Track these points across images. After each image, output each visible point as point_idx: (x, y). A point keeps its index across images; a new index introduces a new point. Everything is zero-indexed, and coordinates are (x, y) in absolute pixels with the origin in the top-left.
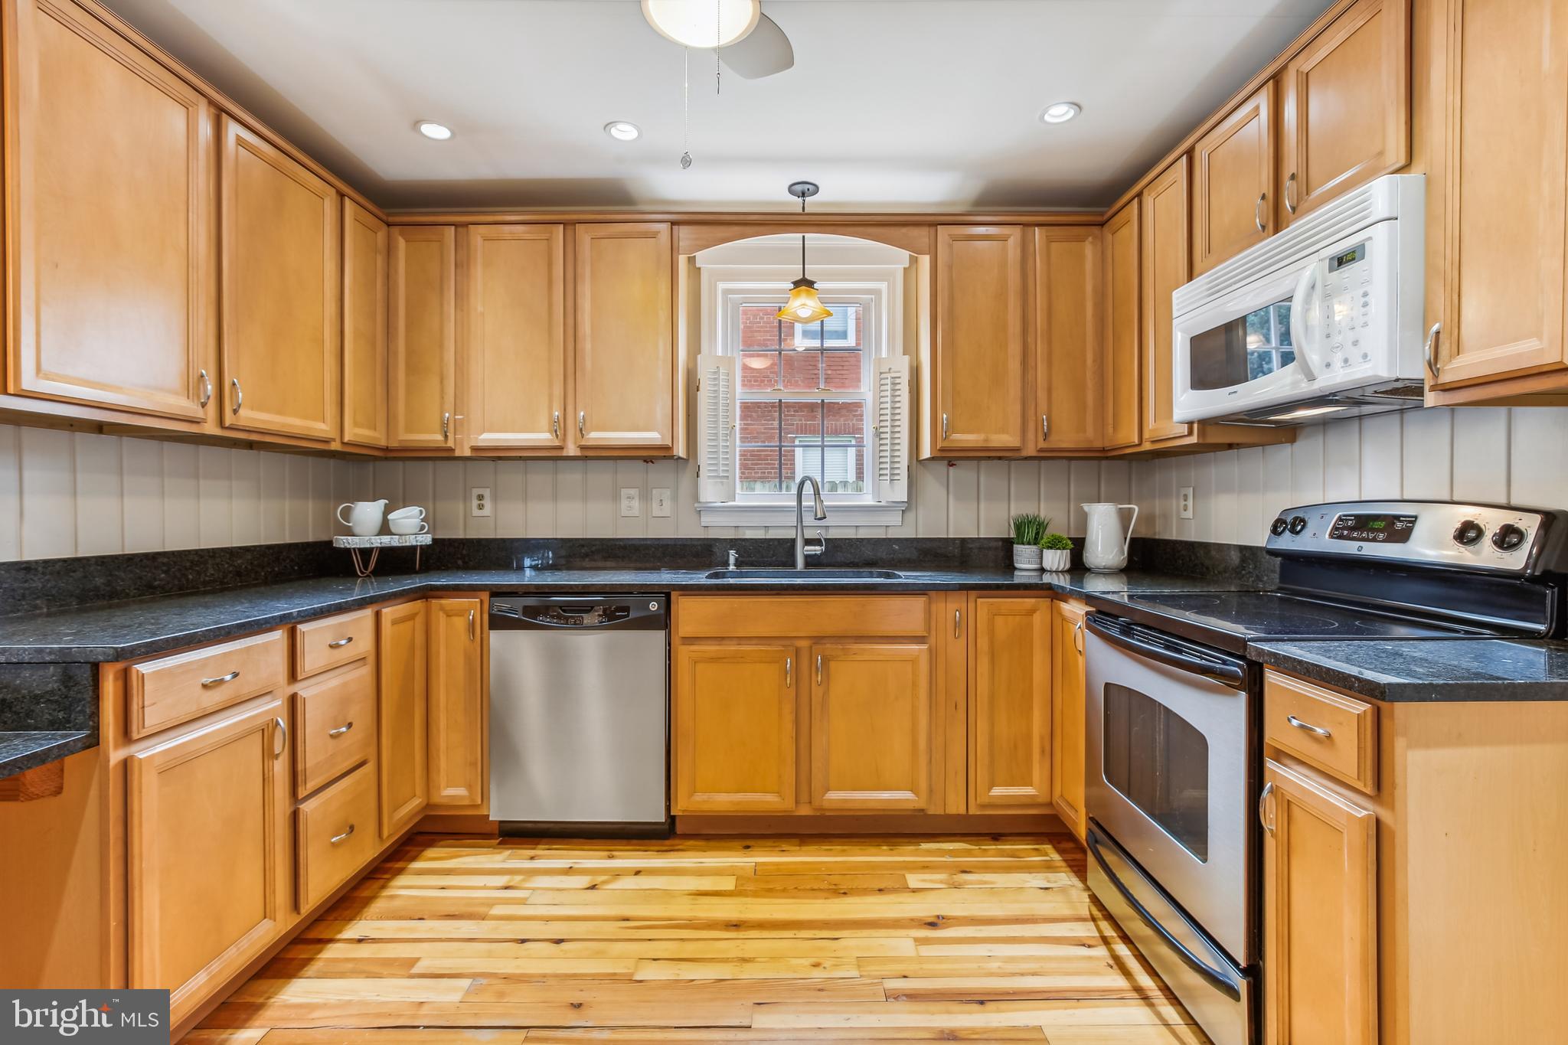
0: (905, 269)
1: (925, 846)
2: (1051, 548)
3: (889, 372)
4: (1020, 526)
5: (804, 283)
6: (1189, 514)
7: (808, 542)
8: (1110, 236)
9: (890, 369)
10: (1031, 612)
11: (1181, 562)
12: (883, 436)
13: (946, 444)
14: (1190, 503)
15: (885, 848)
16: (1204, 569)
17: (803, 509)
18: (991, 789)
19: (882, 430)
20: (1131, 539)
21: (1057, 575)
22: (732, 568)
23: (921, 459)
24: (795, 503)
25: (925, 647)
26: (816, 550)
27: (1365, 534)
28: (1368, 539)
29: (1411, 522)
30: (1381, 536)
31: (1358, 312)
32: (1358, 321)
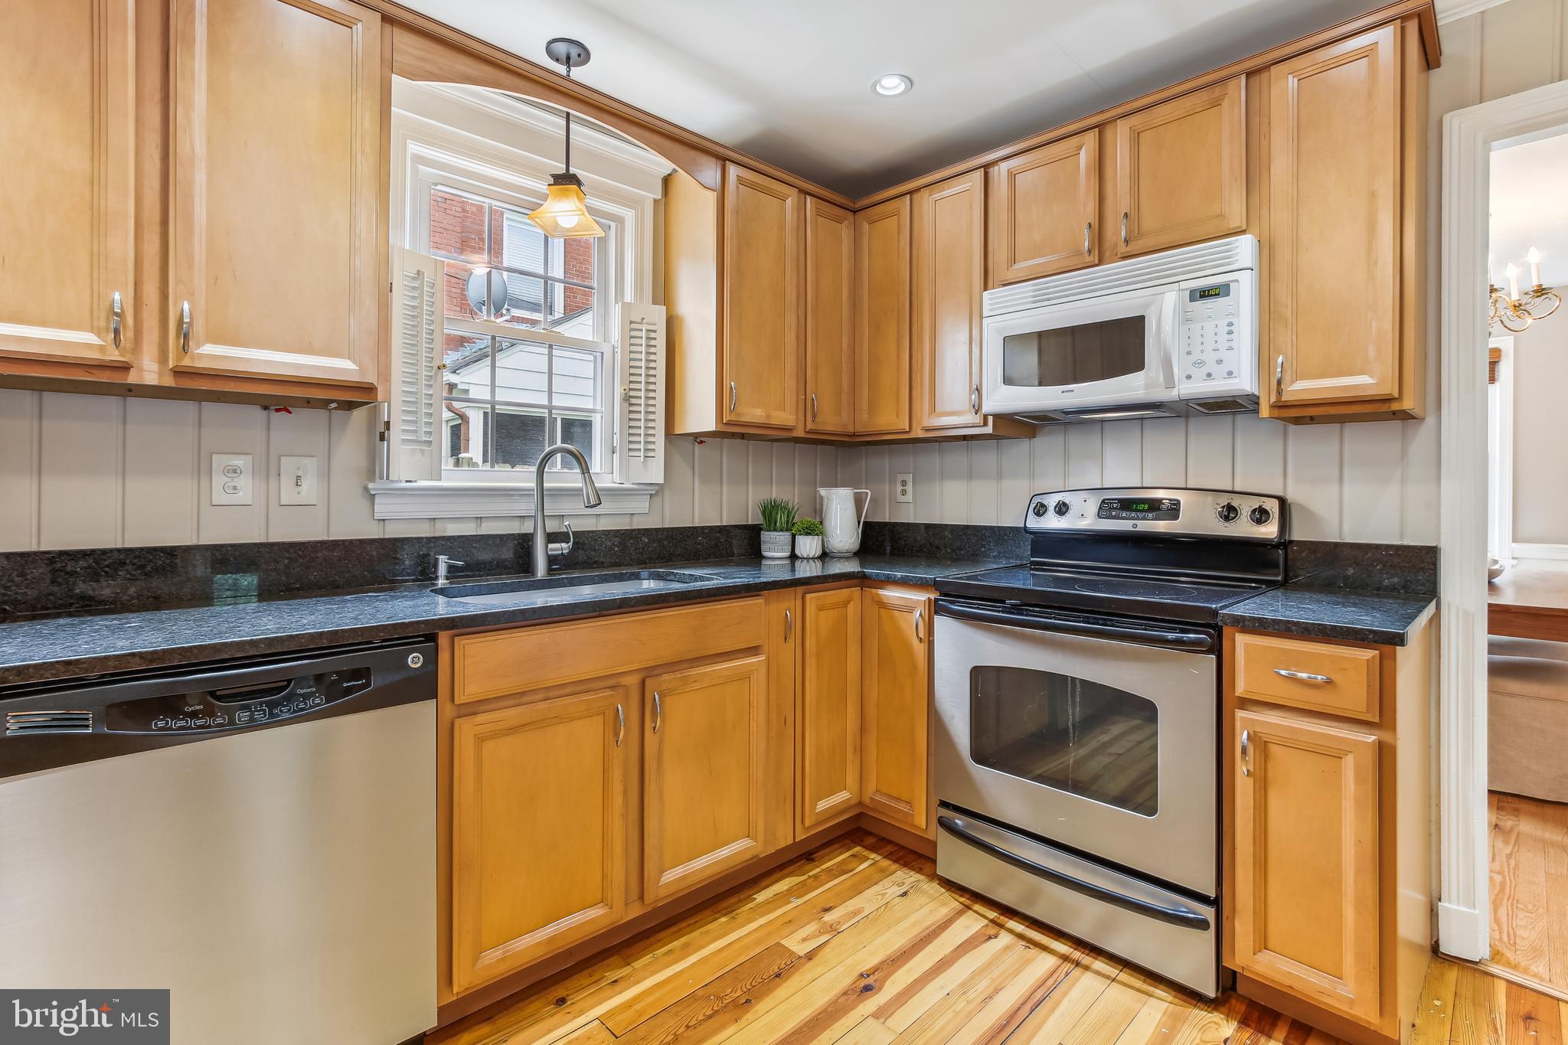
0: (655, 201)
1: (761, 897)
2: (808, 534)
3: (641, 323)
4: (770, 511)
5: (566, 179)
6: (909, 497)
7: (552, 538)
8: (866, 226)
9: (643, 319)
10: (846, 604)
11: (903, 543)
12: (633, 401)
13: (733, 418)
14: (909, 487)
15: (724, 919)
16: (934, 549)
17: (545, 493)
18: (816, 805)
19: (632, 393)
20: (864, 522)
21: (808, 562)
22: (441, 582)
23: (678, 431)
24: (533, 485)
25: (762, 658)
26: (563, 548)
27: (1133, 514)
28: (1138, 519)
29: (1174, 504)
30: (1150, 515)
31: (1223, 336)
32: (1223, 344)
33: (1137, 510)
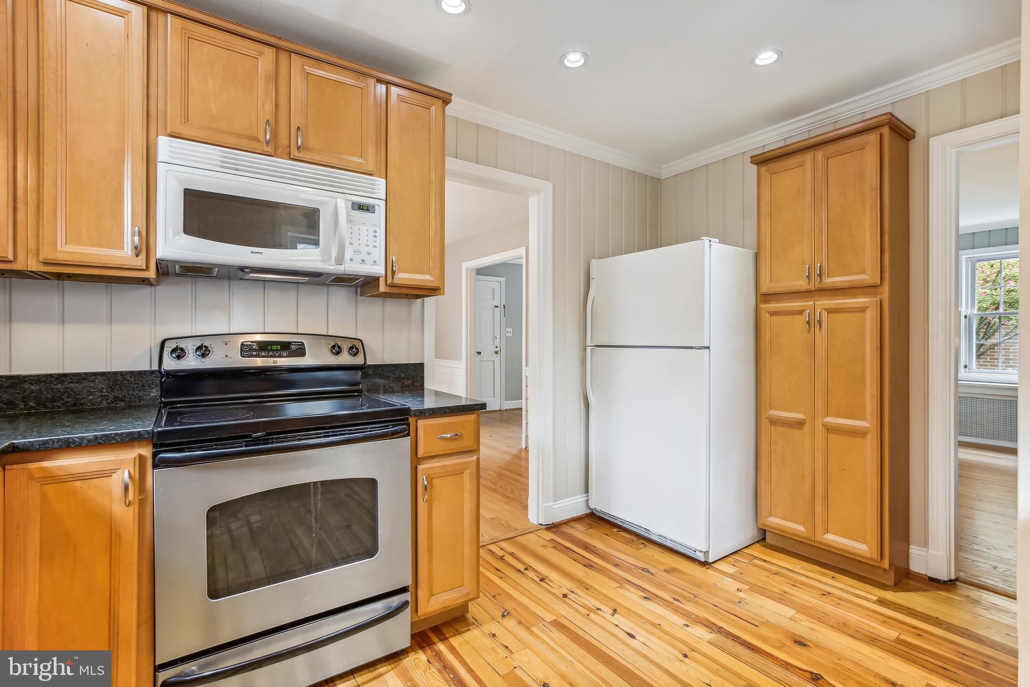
27: (271, 353)
28: (275, 357)
29: (300, 345)
30: (285, 354)
31: (371, 238)
32: (371, 243)
33: (272, 350)
